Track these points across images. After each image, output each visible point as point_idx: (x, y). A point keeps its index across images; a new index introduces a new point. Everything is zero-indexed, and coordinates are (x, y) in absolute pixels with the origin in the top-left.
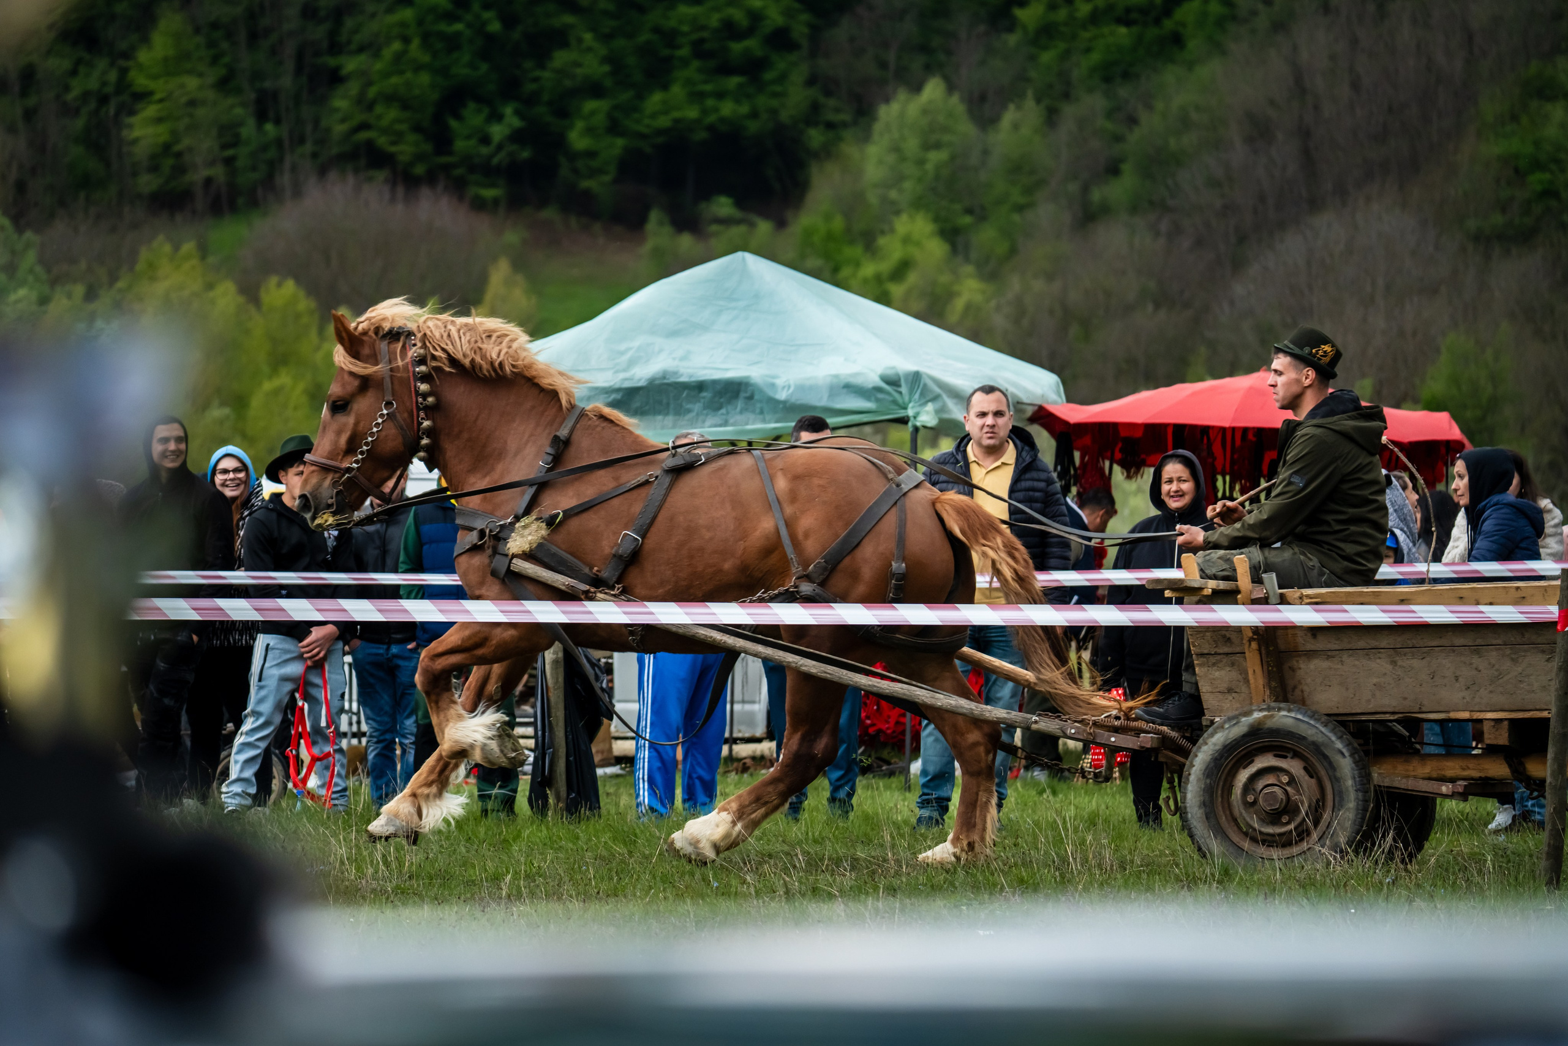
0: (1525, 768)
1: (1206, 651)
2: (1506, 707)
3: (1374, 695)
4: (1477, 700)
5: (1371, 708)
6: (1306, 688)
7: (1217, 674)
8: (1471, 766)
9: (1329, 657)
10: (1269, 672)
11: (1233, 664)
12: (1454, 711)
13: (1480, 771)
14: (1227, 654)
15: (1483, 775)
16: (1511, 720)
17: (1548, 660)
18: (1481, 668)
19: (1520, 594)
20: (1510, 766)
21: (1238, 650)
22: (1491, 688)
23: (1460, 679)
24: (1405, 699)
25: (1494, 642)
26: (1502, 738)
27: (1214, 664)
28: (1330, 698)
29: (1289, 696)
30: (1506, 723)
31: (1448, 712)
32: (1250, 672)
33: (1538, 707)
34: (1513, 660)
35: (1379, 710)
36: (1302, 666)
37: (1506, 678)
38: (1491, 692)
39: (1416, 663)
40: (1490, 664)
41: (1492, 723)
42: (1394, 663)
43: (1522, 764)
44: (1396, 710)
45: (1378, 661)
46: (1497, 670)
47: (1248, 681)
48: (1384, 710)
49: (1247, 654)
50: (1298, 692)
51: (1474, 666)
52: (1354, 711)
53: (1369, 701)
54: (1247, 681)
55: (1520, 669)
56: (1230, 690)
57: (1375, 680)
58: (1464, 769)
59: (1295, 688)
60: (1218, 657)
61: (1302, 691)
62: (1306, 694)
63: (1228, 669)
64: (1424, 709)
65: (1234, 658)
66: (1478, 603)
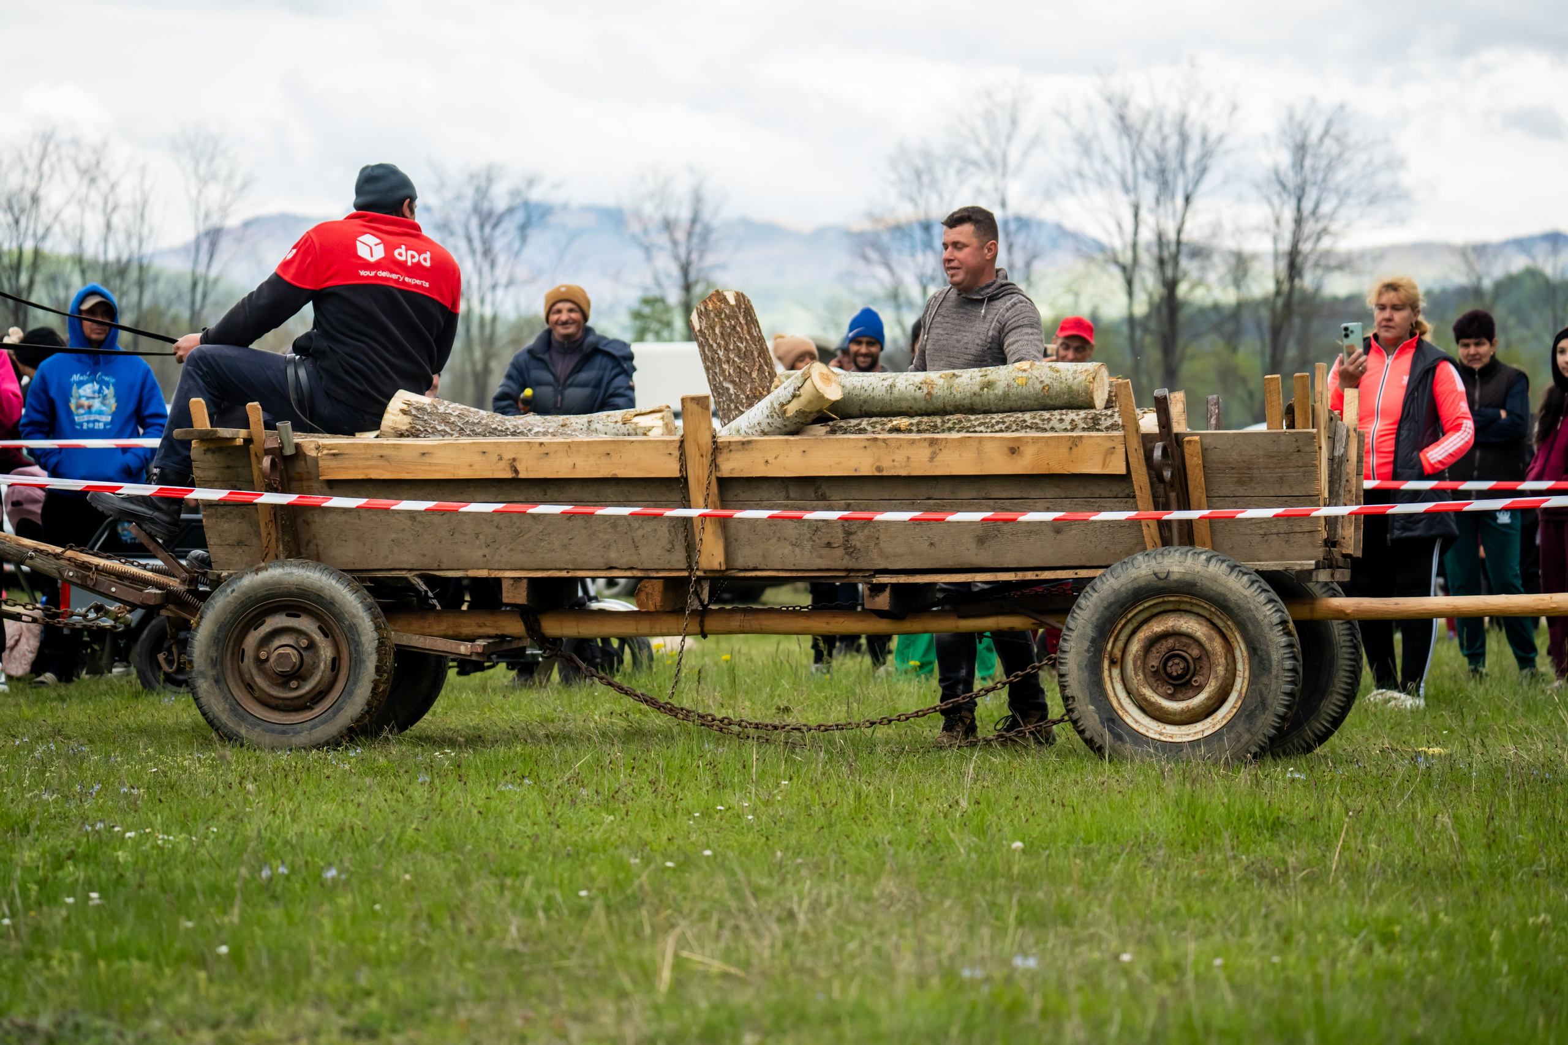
0: (540, 626)
2: (526, 566)
3: (392, 551)
4: (497, 558)
5: (388, 564)
6: (320, 542)
7: (226, 526)
8: (487, 623)
10: (283, 526)
11: (243, 516)
12: (473, 569)
13: (497, 628)
14: (237, 505)
15: (499, 632)
16: (530, 579)
18: (502, 524)
19: (544, 450)
20: (526, 624)
22: (511, 546)
23: (481, 536)
24: (424, 555)
25: (516, 499)
26: (518, 596)
27: (223, 516)
28: (348, 553)
29: (303, 550)
30: (525, 581)
31: (466, 570)
32: (262, 525)
33: (558, 566)
35: (397, 566)
36: (317, 520)
37: (526, 537)
38: (511, 550)
40: (511, 521)
41: (511, 582)
42: (413, 518)
43: (538, 622)
44: (415, 567)
45: (397, 516)
46: (518, 528)
47: (260, 534)
48: (402, 566)
50: (312, 546)
51: (495, 523)
52: (370, 567)
53: (386, 557)
54: (258, 534)
55: (541, 528)
56: (240, 543)
57: (393, 536)
58: (480, 626)
59: (309, 542)
60: (228, 509)
61: (317, 546)
62: (321, 549)
63: (238, 521)
64: (443, 567)
65: (244, 509)
66: (501, 459)
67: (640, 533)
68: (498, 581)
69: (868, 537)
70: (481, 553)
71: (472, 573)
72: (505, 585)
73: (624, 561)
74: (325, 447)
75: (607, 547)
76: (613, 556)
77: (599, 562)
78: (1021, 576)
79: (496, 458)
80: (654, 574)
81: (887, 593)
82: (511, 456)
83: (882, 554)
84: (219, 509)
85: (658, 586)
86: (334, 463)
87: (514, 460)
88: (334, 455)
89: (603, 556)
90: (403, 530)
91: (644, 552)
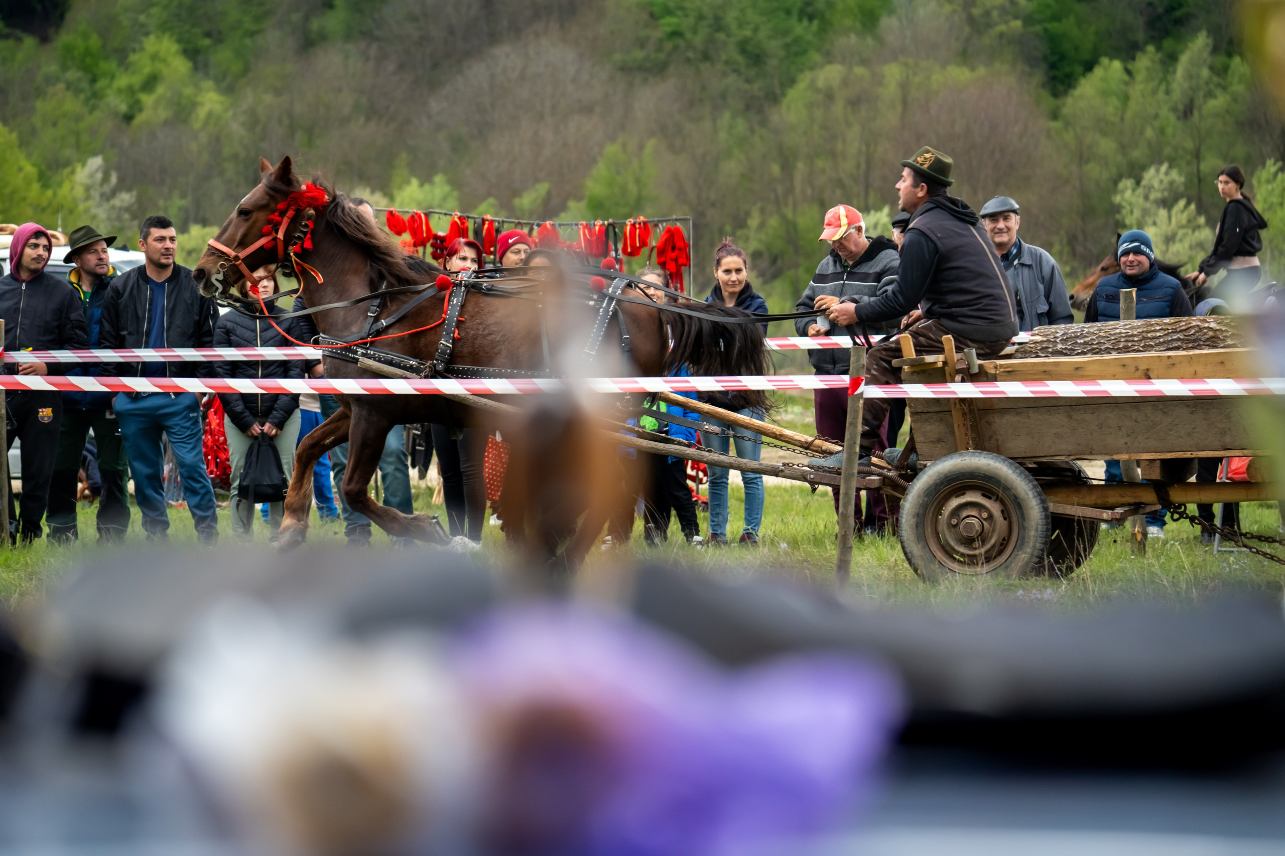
0: (1168, 495)
1: (920, 410)
2: (1159, 450)
3: (1053, 442)
4: (1135, 444)
5: (1051, 452)
6: (1000, 437)
7: (929, 428)
8: (1129, 494)
9: (1018, 413)
10: (970, 425)
11: (941, 420)
12: (1117, 453)
13: (1137, 497)
14: (937, 412)
15: (1137, 501)
16: (1162, 460)
17: (1192, 413)
18: (1139, 419)
19: (1171, 361)
20: (1158, 495)
21: (945, 409)
22: (1147, 435)
23: (1123, 429)
24: (1079, 444)
26: (1153, 473)
27: (926, 420)
28: (1020, 445)
29: (987, 444)
30: (1158, 462)
32: (956, 426)
33: (1183, 449)
34: (1164, 413)
35: (1058, 453)
36: (996, 421)
37: (1158, 427)
38: (1147, 438)
39: (1088, 417)
40: (1146, 416)
41: (1147, 462)
42: (1070, 417)
43: (1166, 492)
44: (1072, 453)
45: (1058, 415)
46: (1151, 421)
47: (954, 433)
48: (1062, 453)
49: (953, 412)
50: (993, 441)
51: (1134, 418)
52: (1037, 455)
53: (1049, 447)
54: (953, 433)
55: (1170, 420)
56: (939, 440)
57: (1055, 431)
58: (1122, 497)
59: (991, 437)
60: (929, 415)
61: (997, 440)
62: (1000, 442)
63: (937, 424)
64: (1093, 453)
65: (942, 415)
66: (1137, 370)
70: (1123, 441)
72: (1142, 465)
73: (1236, 444)
74: (1001, 366)
75: (1222, 433)
76: (1227, 440)
77: (1216, 444)
79: (1133, 369)
82: (1145, 367)
84: (923, 416)
87: (1148, 370)
88: (1009, 372)
89: (1219, 441)
90: (1062, 426)
91: (1252, 436)
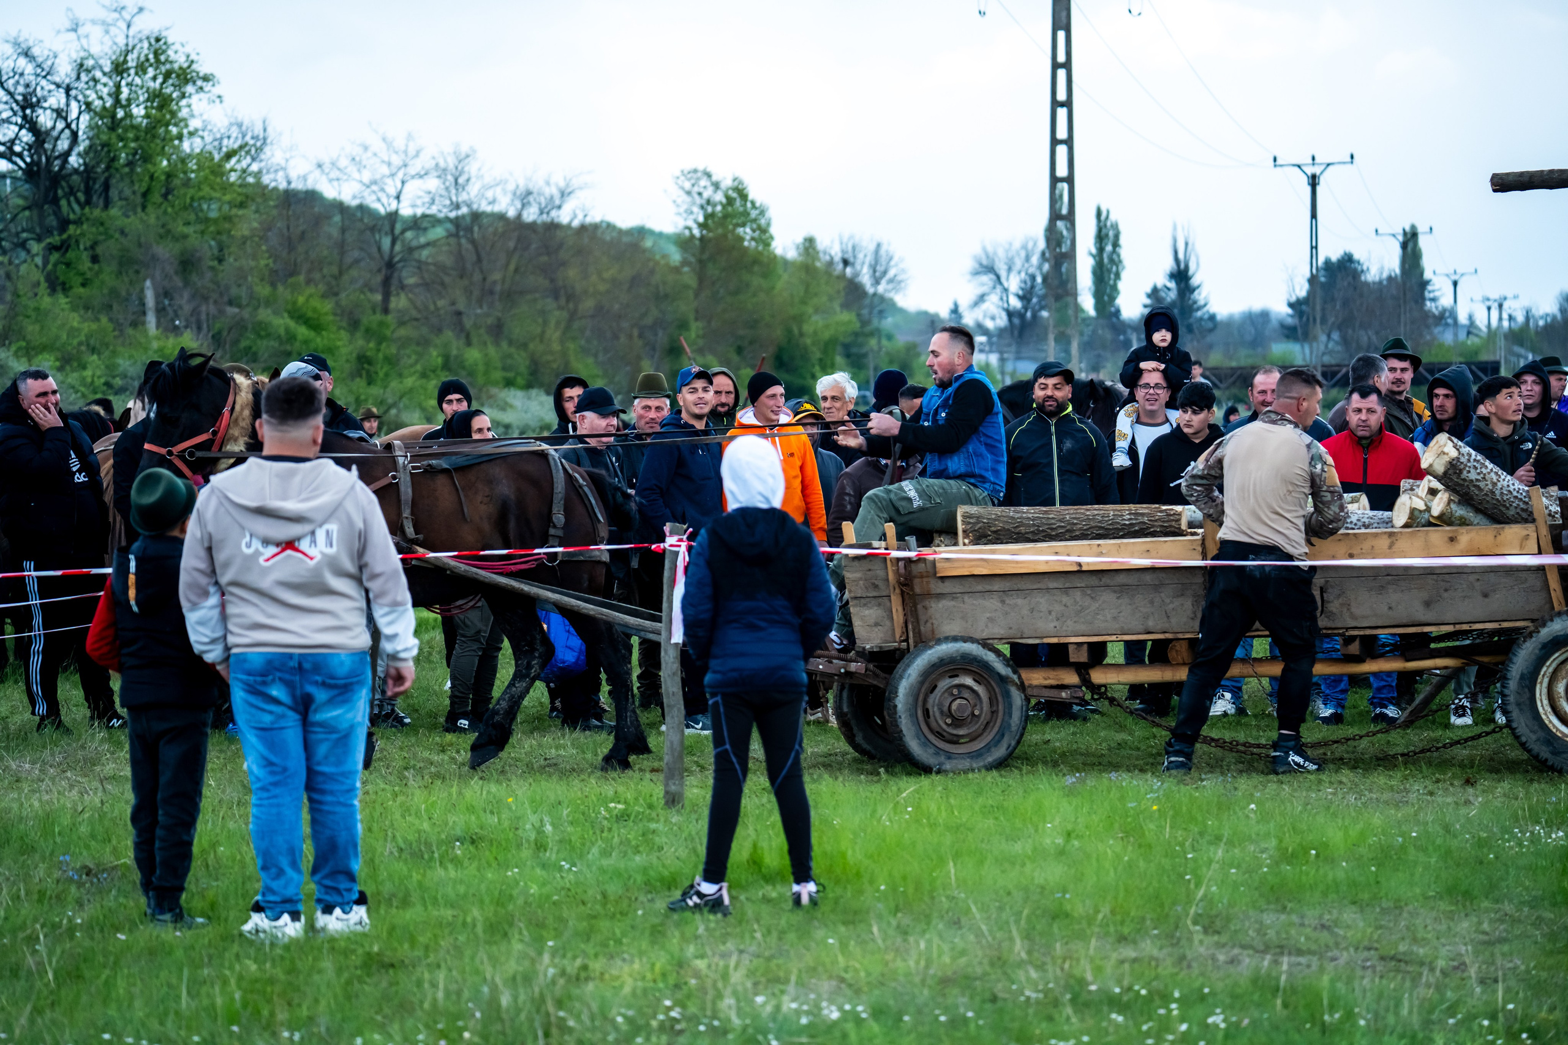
67: (1171, 606)
68: (1065, 646)
69: (1342, 605)
70: (1052, 625)
71: (1046, 641)
72: (1071, 648)
73: (1159, 628)
75: (1146, 617)
76: (1151, 623)
77: (1141, 628)
78: (1458, 627)
80: (1180, 636)
81: (1357, 643)
83: (1353, 617)
84: (861, 601)
85: (1185, 645)
86: (947, 565)
89: (1143, 624)
91: (1174, 620)
